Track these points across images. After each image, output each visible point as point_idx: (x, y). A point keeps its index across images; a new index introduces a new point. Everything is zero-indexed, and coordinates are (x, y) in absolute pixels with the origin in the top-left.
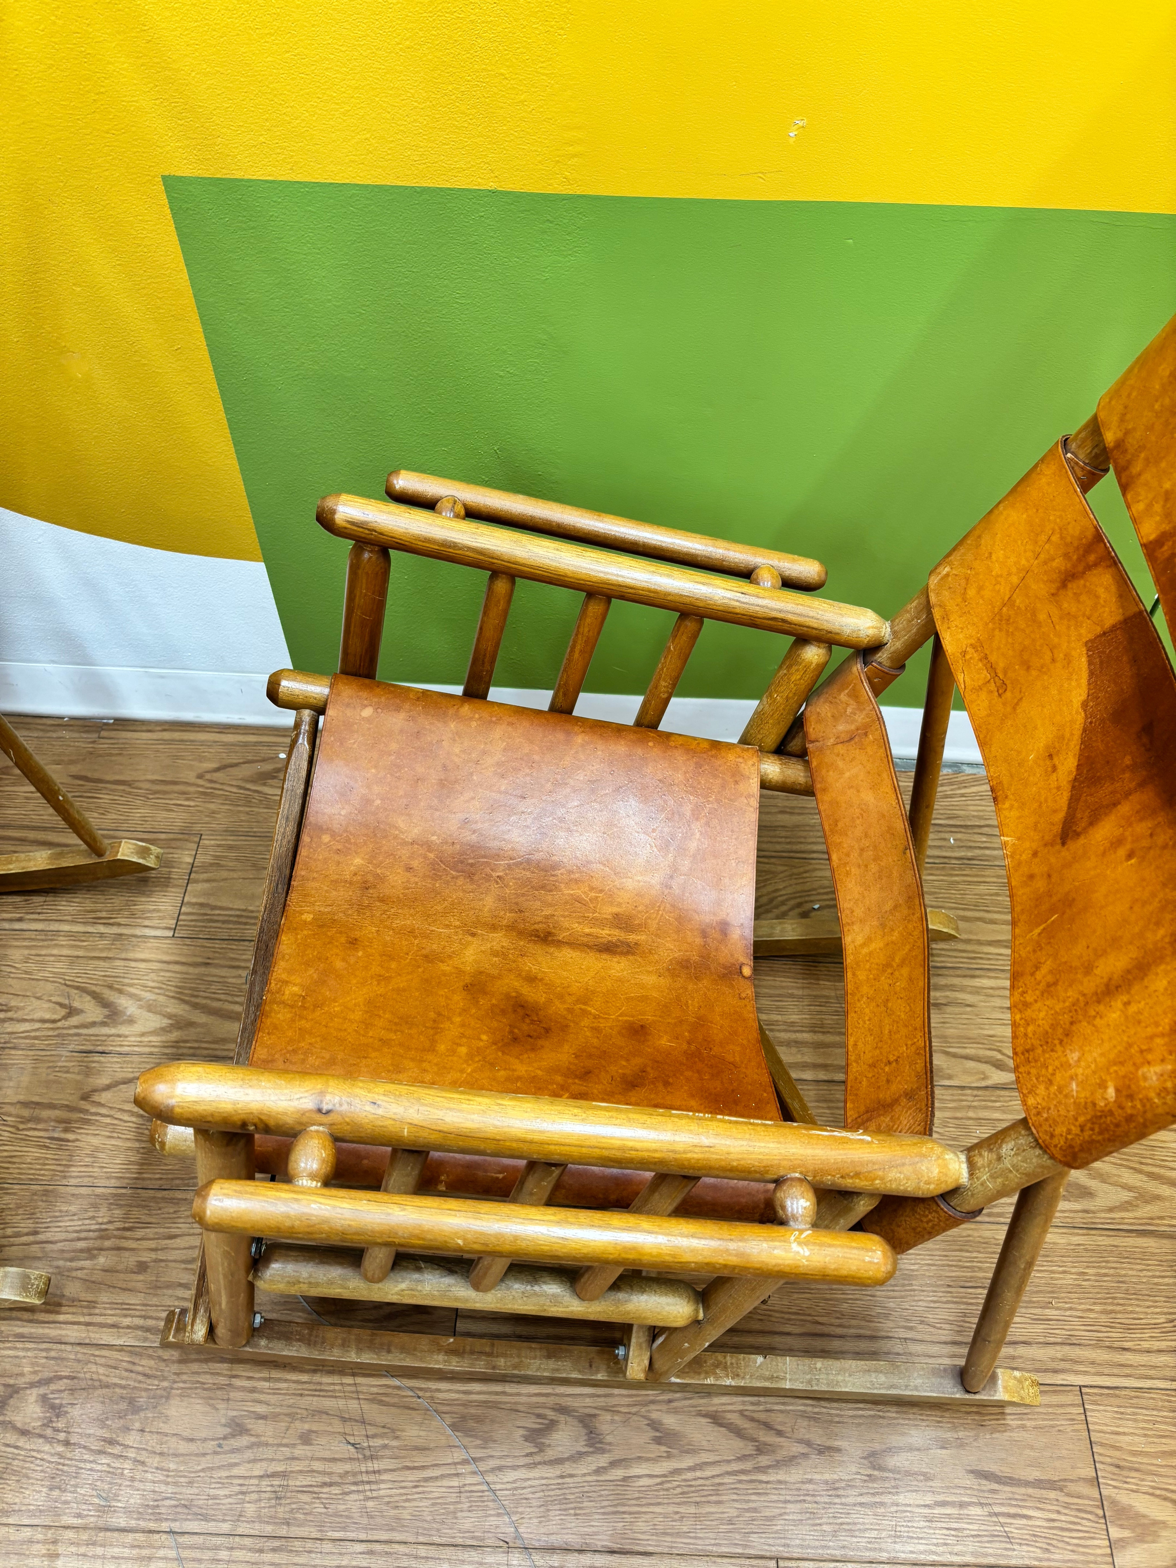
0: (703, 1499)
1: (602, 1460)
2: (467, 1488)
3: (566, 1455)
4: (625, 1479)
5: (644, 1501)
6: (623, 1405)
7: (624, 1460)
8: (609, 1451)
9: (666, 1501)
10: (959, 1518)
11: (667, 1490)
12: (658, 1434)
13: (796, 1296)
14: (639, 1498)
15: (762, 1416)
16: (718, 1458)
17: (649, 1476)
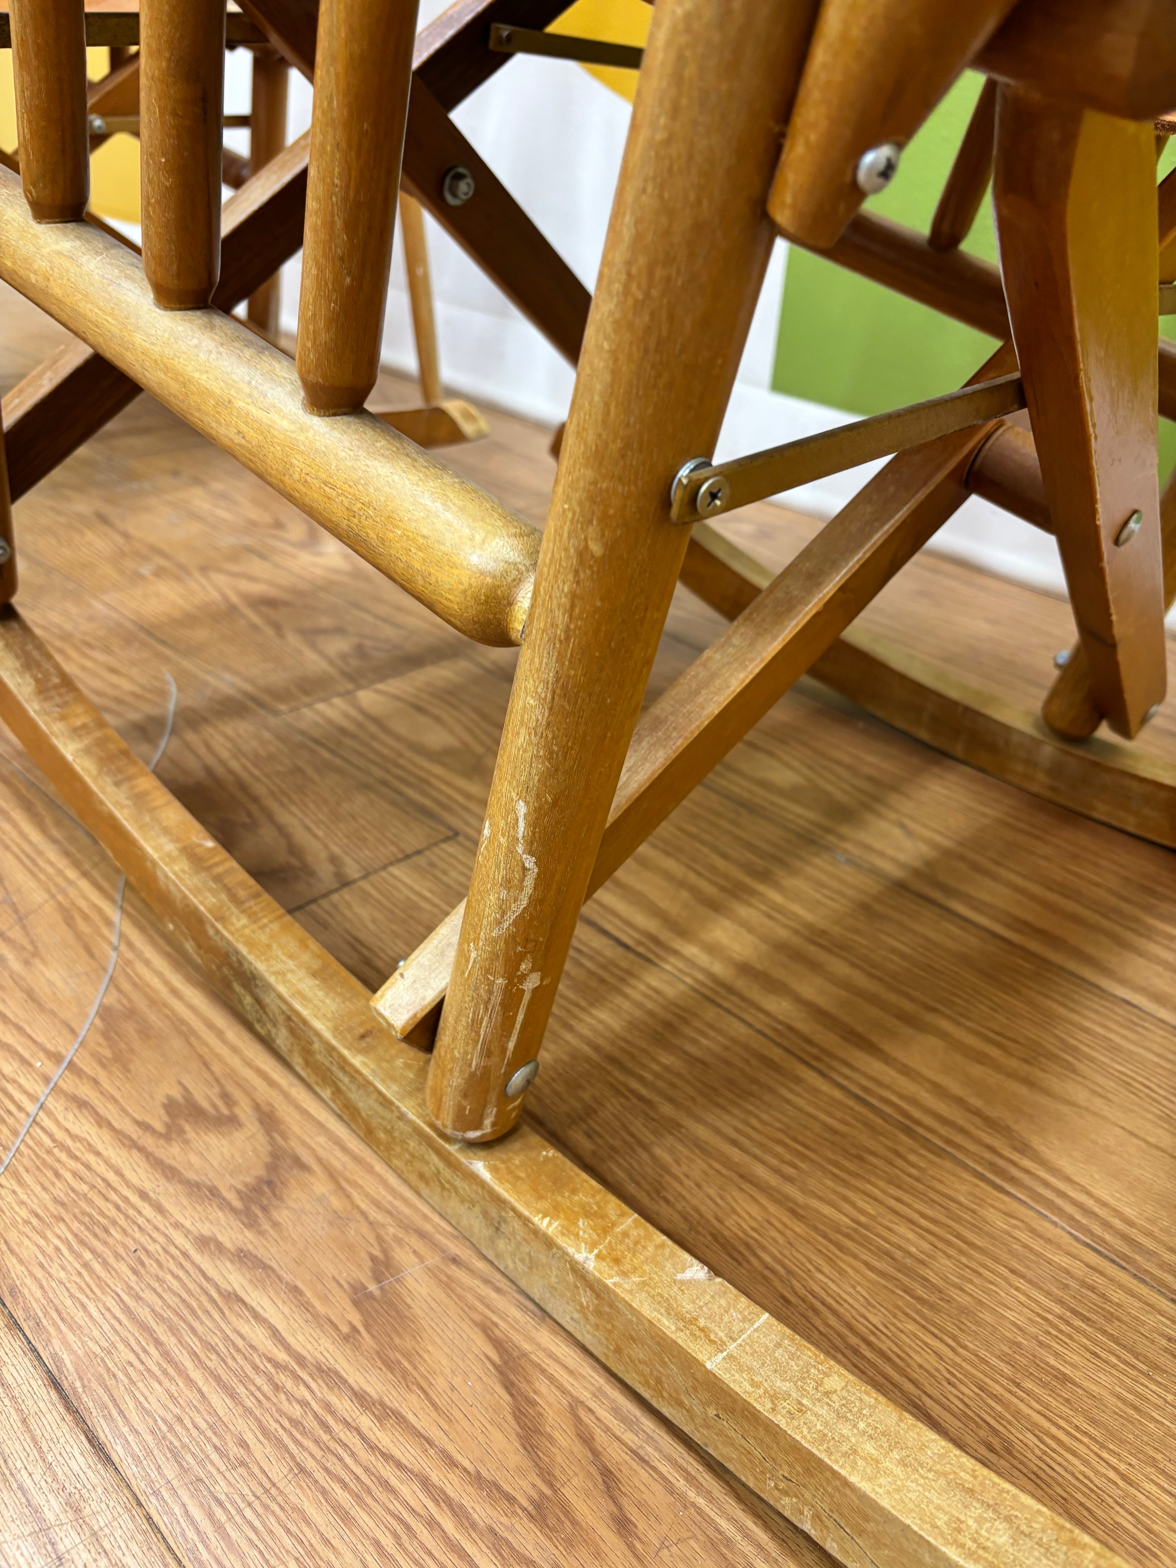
0: (319, 1475)
2: (9, 1087)
3: (192, 1176)
4: (231, 1297)
5: (213, 1362)
6: (367, 1195)
7: (266, 1267)
8: (262, 1233)
9: (249, 1403)
11: (277, 1388)
12: (373, 1288)
14: (213, 1349)
15: (615, 1454)
16: (435, 1434)
17: (275, 1333)
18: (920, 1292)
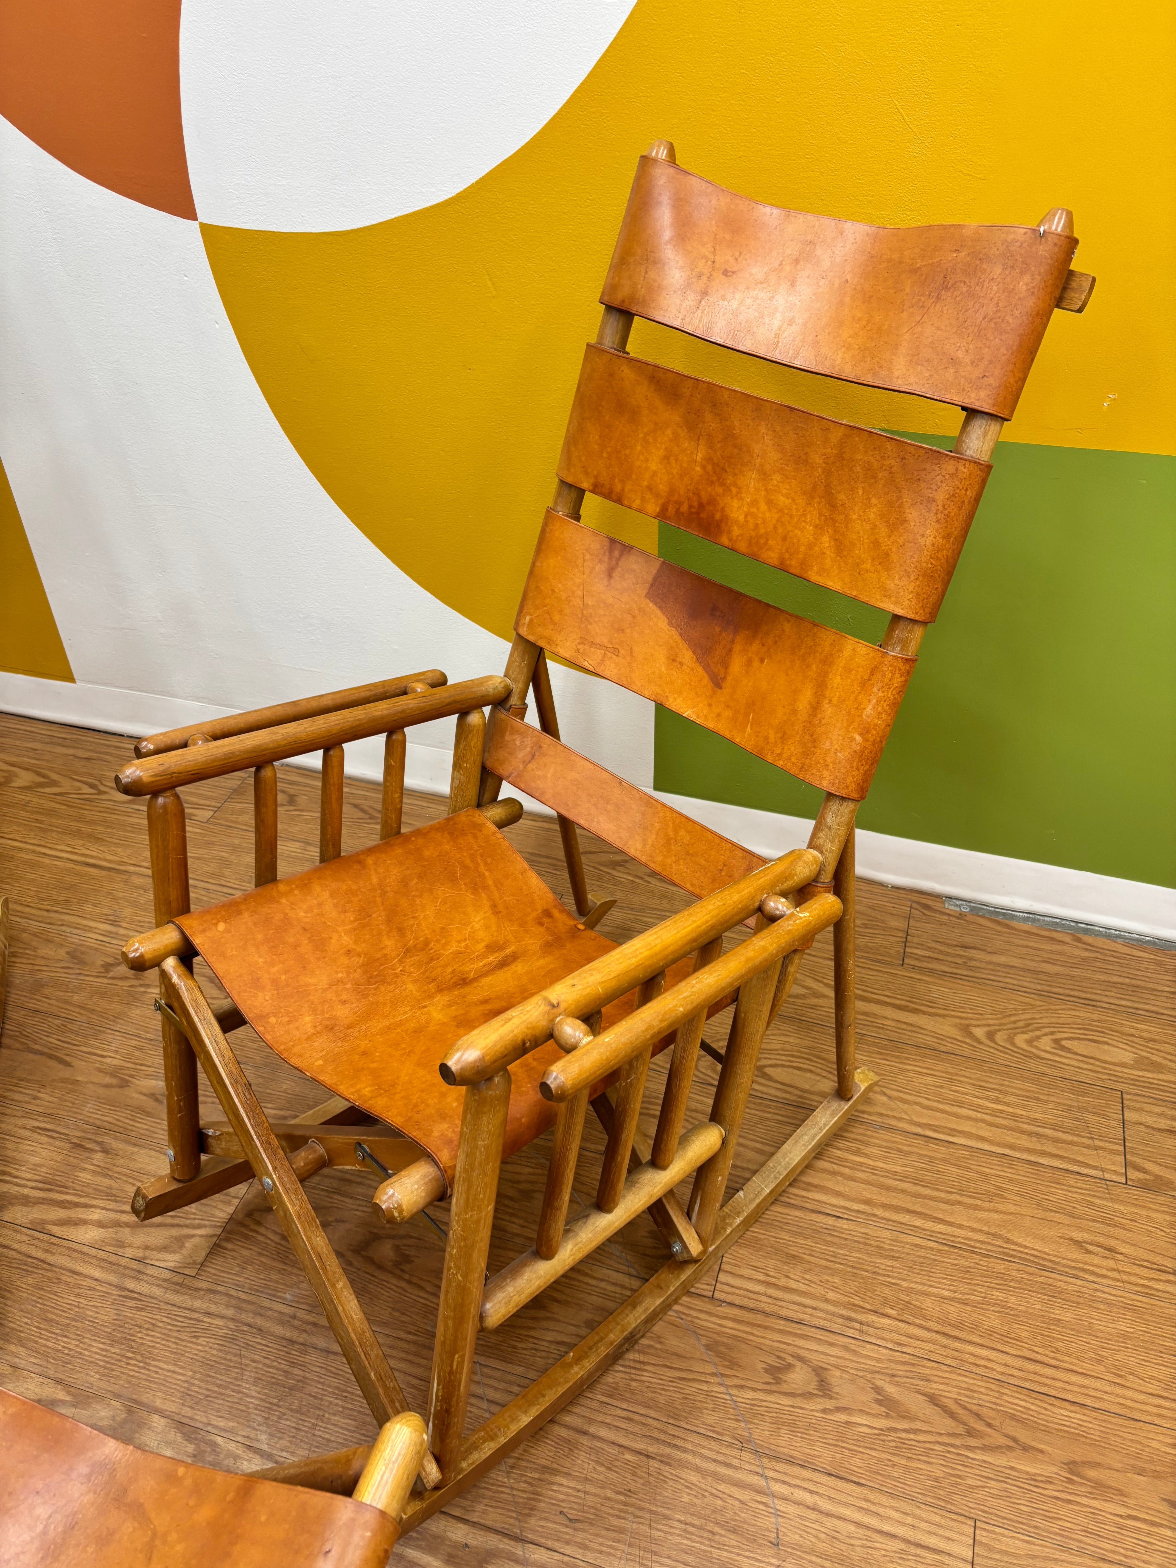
0: (914, 1456)
1: (829, 1404)
2: (713, 1394)
3: (799, 1392)
4: (847, 1423)
5: (862, 1444)
6: (852, 1368)
7: (847, 1409)
8: (836, 1399)
9: (881, 1449)
10: (1149, 1534)
11: (883, 1441)
12: (880, 1398)
13: (1016, 1326)
14: (858, 1440)
15: (975, 1408)
16: (931, 1429)
17: (869, 1426)
18: (1012, 1312)
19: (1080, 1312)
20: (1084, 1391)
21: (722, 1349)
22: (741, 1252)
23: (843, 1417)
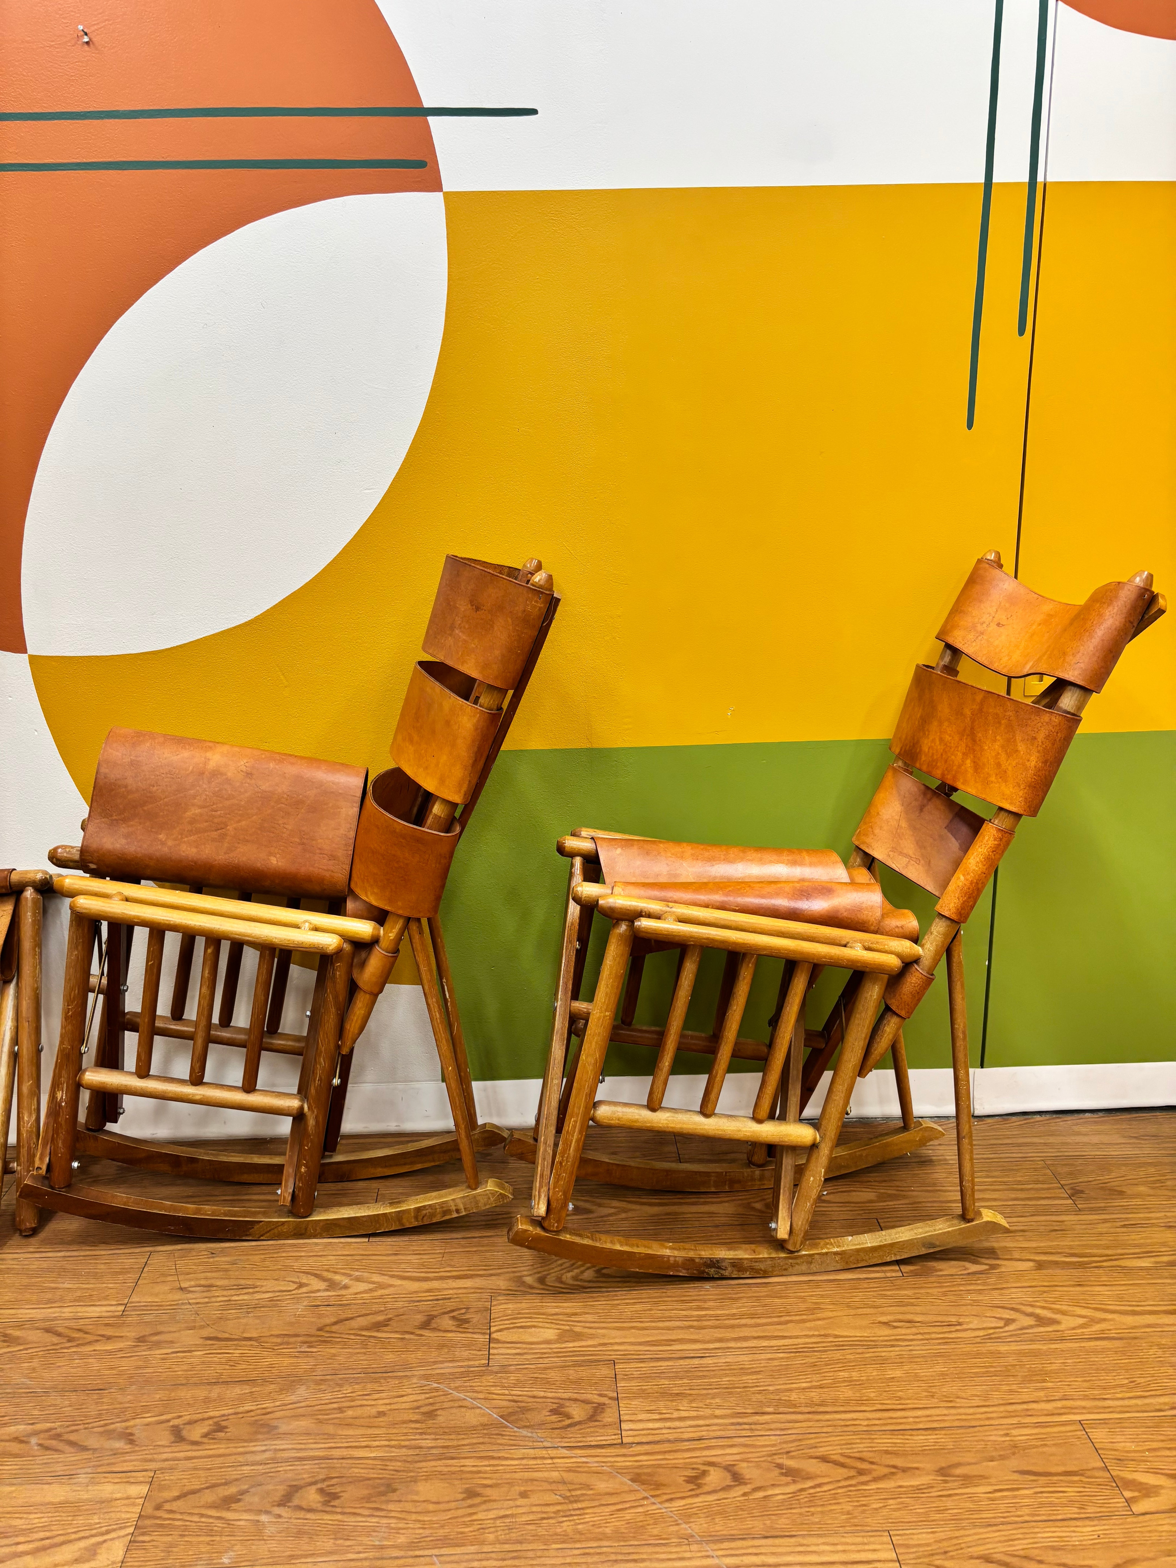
0: (826, 1503)
1: (747, 1488)
2: (650, 1512)
3: (719, 1488)
4: (765, 1497)
5: (782, 1508)
6: (755, 1458)
7: (762, 1487)
8: (750, 1483)
9: (798, 1506)
11: (798, 1500)
12: (784, 1471)
13: (864, 1391)
14: (779, 1506)
15: (857, 1455)
16: (831, 1480)
17: (783, 1494)
18: (858, 1383)
19: (906, 1368)
20: (929, 1419)
21: (644, 1477)
22: (633, 1403)
23: (761, 1494)
